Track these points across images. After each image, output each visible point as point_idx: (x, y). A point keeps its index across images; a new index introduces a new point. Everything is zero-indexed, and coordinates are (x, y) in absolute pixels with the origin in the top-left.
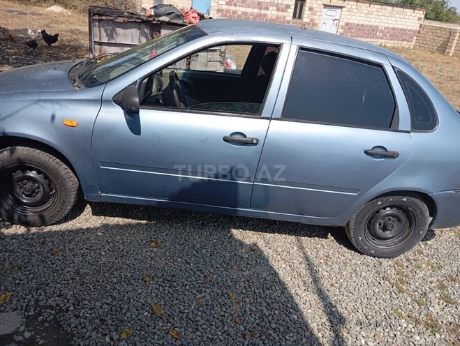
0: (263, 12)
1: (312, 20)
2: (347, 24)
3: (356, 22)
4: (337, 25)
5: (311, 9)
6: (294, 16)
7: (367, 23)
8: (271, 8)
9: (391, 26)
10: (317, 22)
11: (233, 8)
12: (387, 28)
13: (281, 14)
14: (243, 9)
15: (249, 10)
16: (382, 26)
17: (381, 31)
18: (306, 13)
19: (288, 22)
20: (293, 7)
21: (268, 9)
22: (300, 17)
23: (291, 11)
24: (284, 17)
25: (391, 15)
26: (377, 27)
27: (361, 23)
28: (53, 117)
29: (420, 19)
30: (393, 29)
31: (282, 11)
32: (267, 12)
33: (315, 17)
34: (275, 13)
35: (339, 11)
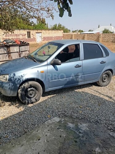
0: (18, 37)
1: (34, 38)
2: (44, 37)
3: (46, 36)
4: (41, 38)
5: (32, 34)
6: (28, 37)
7: (49, 36)
8: (20, 36)
9: (56, 36)
10: (35, 38)
11: (8, 37)
12: (55, 37)
13: (24, 37)
14: (11, 37)
15: (13, 37)
16: (53, 36)
17: (54, 38)
18: (31, 36)
19: (27, 39)
20: (27, 34)
21: (19, 36)
22: (30, 37)
23: (27, 36)
24: (25, 38)
25: (55, 33)
26: (52, 37)
27: (48, 36)
28: (38, 71)
29: (62, 33)
30: (56, 37)
31: (24, 36)
32: (19, 37)
33: (34, 37)
34: (22, 37)
35: (41, 34)
